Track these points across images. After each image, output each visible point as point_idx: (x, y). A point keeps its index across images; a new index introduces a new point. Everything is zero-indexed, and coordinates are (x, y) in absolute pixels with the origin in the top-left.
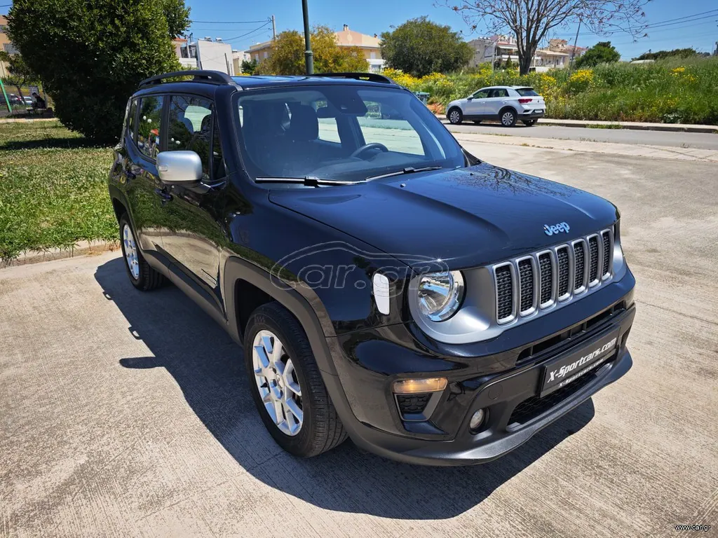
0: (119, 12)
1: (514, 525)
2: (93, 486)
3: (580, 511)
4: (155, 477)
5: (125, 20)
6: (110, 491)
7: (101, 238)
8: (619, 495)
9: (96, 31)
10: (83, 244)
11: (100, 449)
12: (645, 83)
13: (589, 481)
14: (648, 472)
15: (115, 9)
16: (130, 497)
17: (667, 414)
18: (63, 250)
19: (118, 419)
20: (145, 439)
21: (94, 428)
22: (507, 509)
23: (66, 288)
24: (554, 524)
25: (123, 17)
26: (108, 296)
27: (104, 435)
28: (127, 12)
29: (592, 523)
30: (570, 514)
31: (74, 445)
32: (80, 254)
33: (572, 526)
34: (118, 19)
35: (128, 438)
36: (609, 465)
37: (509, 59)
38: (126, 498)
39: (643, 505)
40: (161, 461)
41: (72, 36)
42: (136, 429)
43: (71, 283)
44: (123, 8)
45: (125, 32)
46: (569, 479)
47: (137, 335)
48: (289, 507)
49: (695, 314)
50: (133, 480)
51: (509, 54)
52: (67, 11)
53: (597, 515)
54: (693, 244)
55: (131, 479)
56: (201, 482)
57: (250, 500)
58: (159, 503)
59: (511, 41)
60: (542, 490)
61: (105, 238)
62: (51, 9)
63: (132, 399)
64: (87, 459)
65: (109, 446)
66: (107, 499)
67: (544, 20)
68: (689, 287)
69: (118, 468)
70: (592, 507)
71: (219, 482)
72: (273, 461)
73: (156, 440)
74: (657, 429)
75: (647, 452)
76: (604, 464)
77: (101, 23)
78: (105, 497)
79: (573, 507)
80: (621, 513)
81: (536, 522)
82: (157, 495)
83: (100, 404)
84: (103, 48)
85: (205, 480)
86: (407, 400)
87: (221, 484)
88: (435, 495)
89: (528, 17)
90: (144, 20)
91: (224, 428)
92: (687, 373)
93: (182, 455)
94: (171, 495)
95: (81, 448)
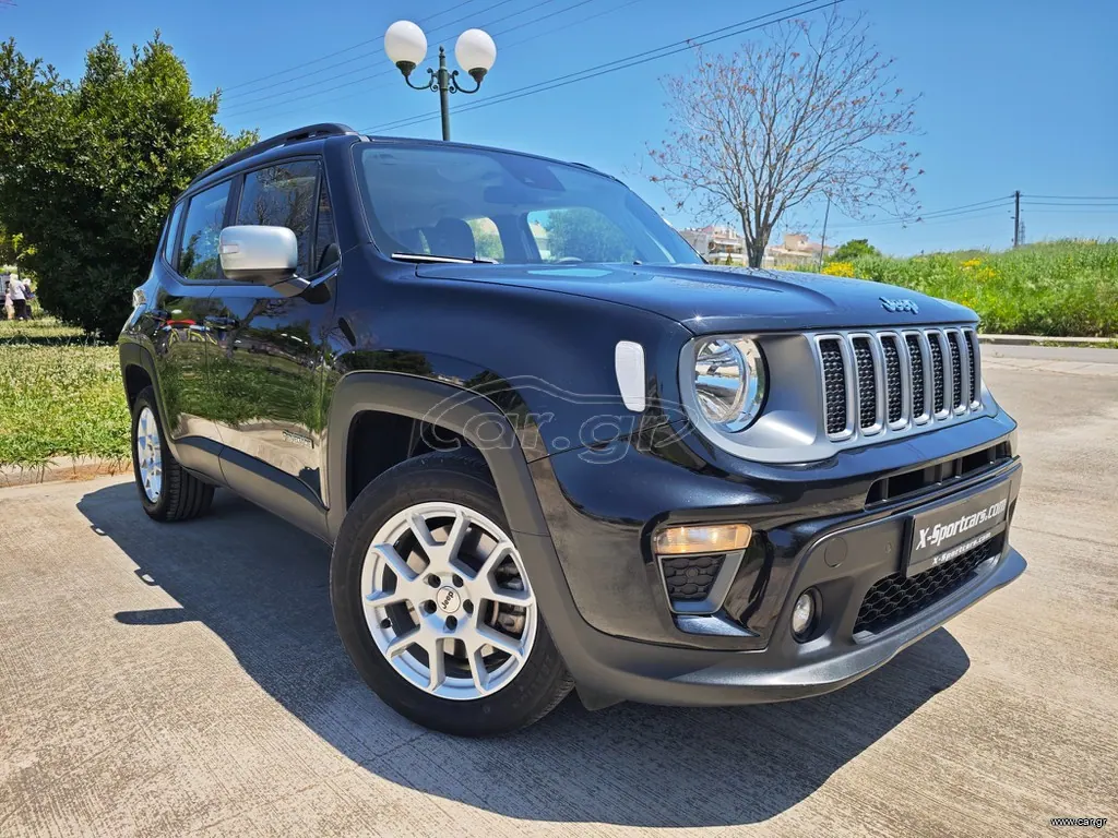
0: (159, 143)
1: (875, 829)
2: (44, 803)
3: (988, 803)
4: (172, 784)
5: (167, 156)
6: (80, 809)
7: (95, 453)
8: (1048, 776)
9: (120, 170)
10: (63, 461)
11: (65, 743)
12: (926, 280)
13: (991, 758)
14: (1087, 739)
15: (152, 139)
16: (121, 818)
17: (1088, 660)
18: (26, 470)
19: (104, 697)
20: (155, 726)
21: (56, 711)
22: (857, 807)
23: (25, 522)
24: (947, 824)
25: (163, 151)
26: (99, 530)
27: (74, 722)
28: (170, 145)
29: (1016, 820)
30: (972, 808)
31: (13, 740)
32: (55, 478)
33: (982, 826)
34: (155, 153)
35: (122, 724)
36: (1017, 733)
37: (729, 257)
38: (112, 819)
39: (1095, 790)
40: (185, 757)
41: (79, 175)
42: (140, 711)
43: (36, 515)
44: (165, 139)
45: (164, 174)
46: (954, 755)
47: (150, 580)
48: (443, 820)
49: (1083, 536)
50: (127, 790)
51: (729, 252)
52: (77, 141)
53: (1019, 808)
54: (1048, 458)
55: (124, 788)
56: (265, 788)
57: (363, 814)
58: (179, 823)
59: (730, 234)
60: (911, 774)
61: (104, 453)
62: (52, 137)
63: (135, 668)
64: (37, 760)
65: (84, 740)
66: (72, 821)
67: (779, 197)
68: (1063, 506)
69: (99, 772)
70: (1008, 797)
71: (301, 786)
72: (405, 749)
73: (175, 726)
74: (1078, 680)
75: (1074, 713)
76: (1007, 731)
77: (128, 159)
78: (67, 819)
79: (973, 797)
80: (1062, 802)
81: (914, 823)
82: (176, 814)
83: (71, 676)
84: (127, 196)
85: (274, 784)
86: (679, 572)
87: (305, 789)
88: (719, 790)
89: (757, 192)
90: (196, 158)
91: (311, 704)
92: (1098, 607)
93: (228, 747)
94: (204, 810)
95: (28, 743)
